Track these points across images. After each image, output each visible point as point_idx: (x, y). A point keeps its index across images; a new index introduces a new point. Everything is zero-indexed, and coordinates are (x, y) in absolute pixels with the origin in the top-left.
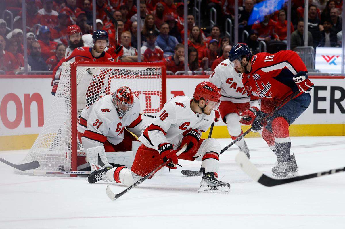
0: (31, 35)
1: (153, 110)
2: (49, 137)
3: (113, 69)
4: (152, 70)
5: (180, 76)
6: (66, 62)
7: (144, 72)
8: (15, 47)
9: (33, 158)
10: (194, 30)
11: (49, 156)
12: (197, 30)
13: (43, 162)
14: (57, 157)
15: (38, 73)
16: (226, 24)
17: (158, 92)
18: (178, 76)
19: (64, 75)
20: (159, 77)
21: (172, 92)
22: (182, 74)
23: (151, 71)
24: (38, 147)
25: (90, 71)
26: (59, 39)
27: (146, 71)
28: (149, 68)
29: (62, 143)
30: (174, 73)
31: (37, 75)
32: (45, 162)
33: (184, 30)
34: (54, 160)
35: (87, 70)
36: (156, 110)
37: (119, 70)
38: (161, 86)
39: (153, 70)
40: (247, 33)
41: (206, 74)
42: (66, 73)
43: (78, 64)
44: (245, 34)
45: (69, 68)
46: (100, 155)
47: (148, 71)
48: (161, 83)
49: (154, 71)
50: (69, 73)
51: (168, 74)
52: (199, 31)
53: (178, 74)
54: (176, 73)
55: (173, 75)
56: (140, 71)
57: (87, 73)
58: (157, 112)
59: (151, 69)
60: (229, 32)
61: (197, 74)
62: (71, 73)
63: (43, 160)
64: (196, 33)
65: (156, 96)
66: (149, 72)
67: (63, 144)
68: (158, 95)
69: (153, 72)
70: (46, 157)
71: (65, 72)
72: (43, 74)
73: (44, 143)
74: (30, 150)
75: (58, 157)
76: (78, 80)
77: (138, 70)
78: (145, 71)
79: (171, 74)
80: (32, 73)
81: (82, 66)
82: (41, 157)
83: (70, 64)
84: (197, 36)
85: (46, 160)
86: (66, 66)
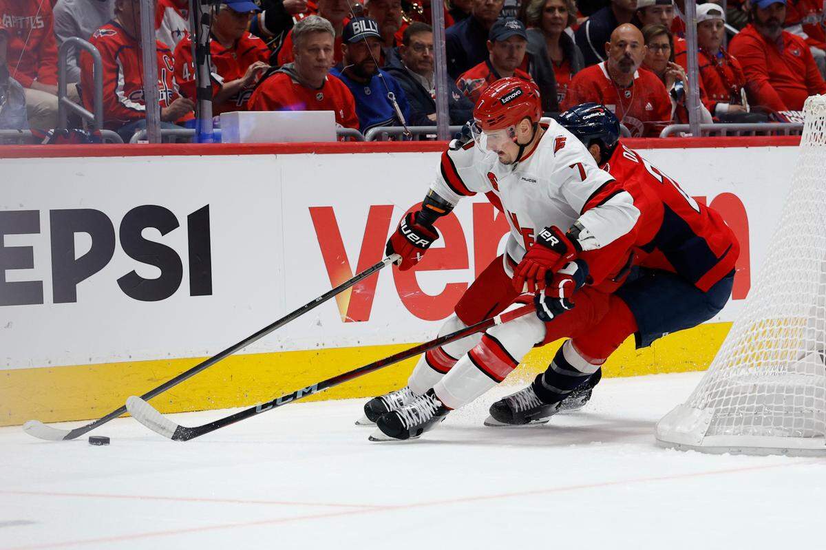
0: (711, 12)
2: (765, 332)
6: (818, 95)
8: (661, 50)
9: (714, 397)
11: (766, 394)
14: (792, 396)
19: (813, 136)
24: (732, 365)
26: (800, 28)
29: (807, 351)
31: (729, 138)
32: (753, 413)
34: (783, 405)
42: (818, 132)
67: (809, 354)
70: (756, 394)
71: (814, 127)
72: (747, 133)
73: (749, 352)
74: (704, 373)
75: (794, 394)
80: (714, 133)
82: (740, 395)
85: (755, 405)
86: (817, 107)
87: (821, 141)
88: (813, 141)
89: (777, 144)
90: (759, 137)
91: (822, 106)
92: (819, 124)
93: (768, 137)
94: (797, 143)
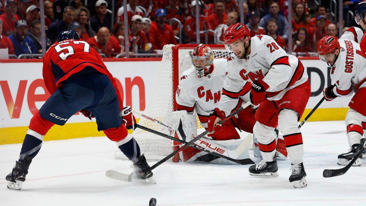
3: (215, 52)
6: (168, 45)
10: (298, 8)
12: (301, 8)
13: (145, 147)
15: (139, 57)
16: (331, 4)
19: (166, 58)
24: (140, 132)
32: (147, 148)
33: (287, 10)
34: (156, 145)
35: (189, 53)
37: (221, 52)
40: (352, 13)
41: (310, 56)
43: (179, 47)
44: (350, 14)
45: (171, 51)
46: (182, 120)
50: (171, 55)
52: (303, 9)
57: (189, 55)
60: (333, 12)
61: (301, 55)
63: (144, 145)
64: (300, 10)
71: (166, 55)
72: (144, 57)
76: (180, 62)
81: (184, 49)
82: (143, 142)
83: (172, 47)
84: (301, 13)
85: (147, 145)
86: (167, 49)
87: (168, 59)
88: (166, 60)
89: (154, 60)
91: (169, 48)
92: (168, 54)
93: (151, 58)
94: (161, 60)
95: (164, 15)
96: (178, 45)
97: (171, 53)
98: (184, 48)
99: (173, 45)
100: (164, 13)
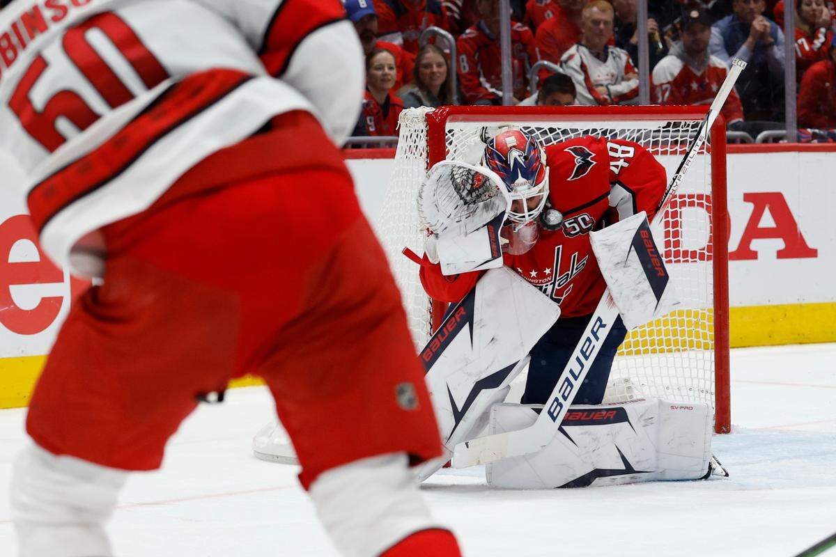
1: (686, 253)
3: (559, 129)
4: (680, 129)
5: (771, 145)
6: (412, 108)
7: (657, 134)
17: (700, 197)
18: (764, 145)
19: (408, 149)
20: (705, 151)
21: (748, 197)
22: (776, 139)
23: (679, 131)
25: (487, 136)
27: (663, 131)
28: (672, 122)
30: (755, 138)
35: (480, 133)
36: (694, 254)
37: (577, 130)
38: (709, 180)
39: (685, 129)
42: (412, 144)
43: (448, 114)
45: (422, 126)
47: (669, 131)
48: (709, 169)
49: (688, 131)
51: (732, 141)
53: (765, 140)
54: (760, 137)
55: (750, 142)
56: (644, 132)
58: (697, 259)
59: (676, 125)
62: (430, 143)
65: (696, 209)
66: (670, 134)
68: (701, 205)
69: (685, 134)
77: (639, 131)
78: (659, 131)
79: (743, 141)
83: (427, 115)
86: (412, 121)
87: (416, 153)
88: (409, 154)
89: (373, 156)
90: (355, 150)
91: (415, 119)
92: (414, 137)
93: (364, 150)
94: (392, 155)
95: (370, 11)
96: (445, 110)
97: (425, 133)
98: (461, 117)
99: (430, 110)
100: (368, 7)
